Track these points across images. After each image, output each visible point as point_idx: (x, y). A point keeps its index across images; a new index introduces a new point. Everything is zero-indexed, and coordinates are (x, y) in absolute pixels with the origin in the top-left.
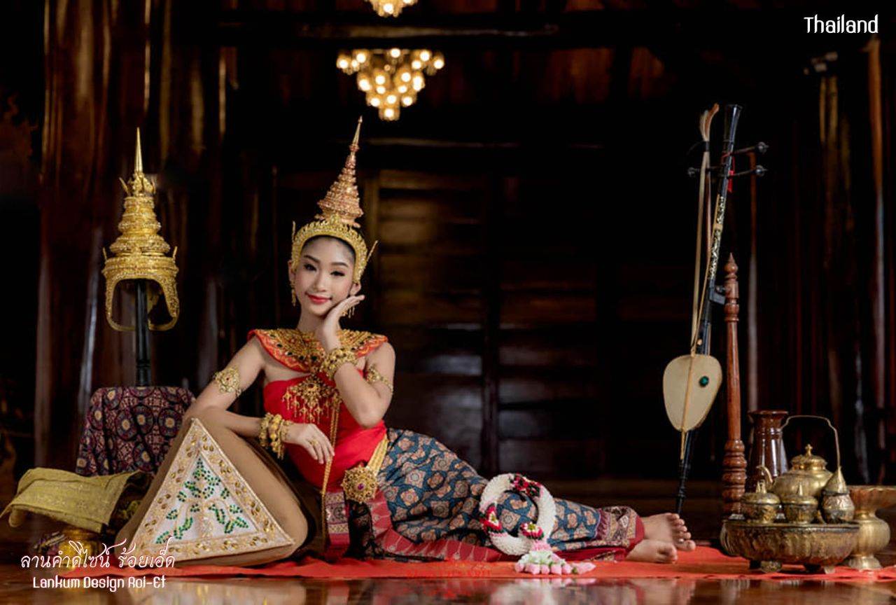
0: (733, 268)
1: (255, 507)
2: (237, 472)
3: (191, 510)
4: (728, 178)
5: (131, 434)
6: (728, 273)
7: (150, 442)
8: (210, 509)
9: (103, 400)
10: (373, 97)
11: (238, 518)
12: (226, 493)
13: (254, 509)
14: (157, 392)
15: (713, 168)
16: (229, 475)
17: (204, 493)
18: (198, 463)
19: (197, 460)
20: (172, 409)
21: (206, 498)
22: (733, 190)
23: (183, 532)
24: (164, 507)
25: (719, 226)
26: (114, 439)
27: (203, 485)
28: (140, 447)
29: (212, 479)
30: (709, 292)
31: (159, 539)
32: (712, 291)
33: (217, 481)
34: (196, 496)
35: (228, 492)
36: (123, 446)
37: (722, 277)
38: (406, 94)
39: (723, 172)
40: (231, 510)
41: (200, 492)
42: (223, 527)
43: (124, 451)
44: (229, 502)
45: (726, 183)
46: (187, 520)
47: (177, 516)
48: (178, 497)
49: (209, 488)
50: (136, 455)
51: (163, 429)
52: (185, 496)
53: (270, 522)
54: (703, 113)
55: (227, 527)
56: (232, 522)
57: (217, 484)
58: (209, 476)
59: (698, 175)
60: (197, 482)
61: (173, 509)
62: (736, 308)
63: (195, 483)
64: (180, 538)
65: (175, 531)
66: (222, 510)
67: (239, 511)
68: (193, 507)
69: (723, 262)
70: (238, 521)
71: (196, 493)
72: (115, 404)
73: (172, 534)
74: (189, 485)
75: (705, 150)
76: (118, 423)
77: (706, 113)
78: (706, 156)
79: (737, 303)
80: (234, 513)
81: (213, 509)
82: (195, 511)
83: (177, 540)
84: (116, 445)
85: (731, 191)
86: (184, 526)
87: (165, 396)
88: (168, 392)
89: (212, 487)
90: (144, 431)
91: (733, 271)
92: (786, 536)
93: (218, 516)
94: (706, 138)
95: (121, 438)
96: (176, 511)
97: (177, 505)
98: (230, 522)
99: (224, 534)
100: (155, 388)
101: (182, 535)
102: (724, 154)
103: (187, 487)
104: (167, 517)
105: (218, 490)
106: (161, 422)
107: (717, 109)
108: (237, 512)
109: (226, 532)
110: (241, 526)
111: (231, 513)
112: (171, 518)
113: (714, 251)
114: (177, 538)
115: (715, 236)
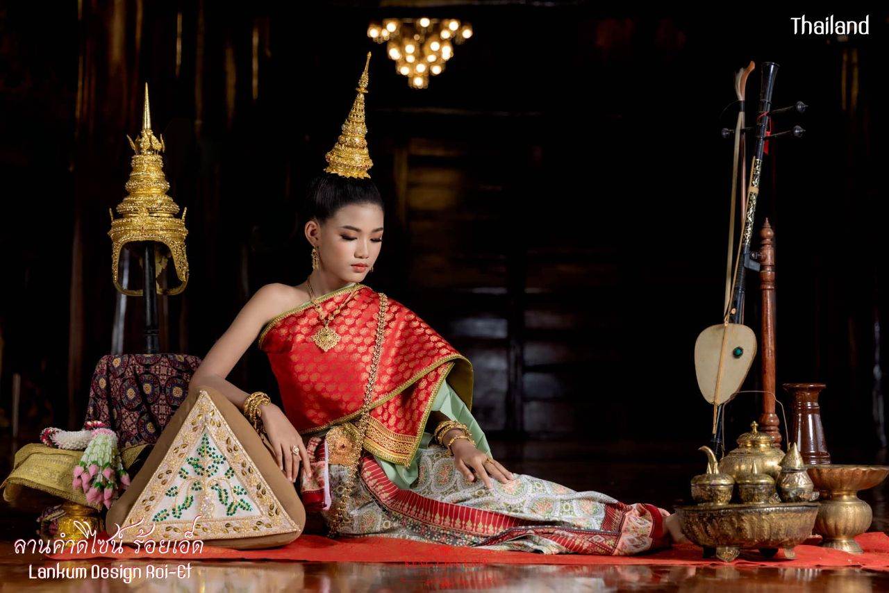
0: (769, 233)
1: (261, 490)
2: (244, 451)
3: (193, 488)
4: (764, 139)
5: (137, 403)
6: (764, 239)
7: (156, 412)
8: (212, 488)
9: (108, 367)
10: (402, 66)
11: (242, 500)
12: (230, 472)
13: (260, 492)
14: (165, 360)
15: (749, 128)
16: (236, 454)
17: (207, 471)
18: (204, 439)
19: (202, 436)
20: (180, 377)
21: (209, 476)
22: (769, 152)
23: (183, 511)
24: (164, 483)
25: (754, 189)
26: (119, 409)
27: (207, 462)
28: (145, 417)
29: (217, 457)
30: (744, 258)
31: (156, 517)
32: (747, 258)
33: (222, 460)
34: (198, 474)
35: (233, 472)
36: (127, 416)
37: (757, 243)
38: (434, 63)
39: (759, 132)
40: (235, 491)
41: (203, 469)
42: (225, 509)
43: (129, 421)
44: (234, 482)
45: (762, 144)
46: (187, 499)
47: (176, 493)
48: (180, 473)
49: (213, 466)
50: (140, 425)
51: (170, 398)
52: (187, 473)
53: (275, 507)
54: (738, 71)
55: (229, 509)
56: (235, 504)
57: (222, 463)
58: (214, 453)
59: (733, 136)
60: (201, 459)
61: (173, 486)
62: (771, 274)
63: (198, 460)
64: (179, 517)
65: (174, 510)
66: (225, 490)
67: (243, 492)
68: (195, 485)
69: (758, 227)
70: (242, 503)
71: (199, 470)
72: (121, 372)
73: (171, 513)
74: (193, 461)
75: (739, 110)
76: (123, 391)
77: (742, 71)
78: (742, 115)
79: (772, 271)
80: (238, 494)
81: (216, 489)
82: (196, 489)
83: (176, 519)
84: (120, 415)
85: (767, 152)
86: (184, 505)
87: (173, 364)
88: (176, 360)
89: (216, 465)
90: (150, 400)
91: (769, 237)
92: (743, 518)
93: (220, 496)
94: (741, 98)
95: (126, 408)
96: (176, 488)
97: (178, 481)
98: (232, 504)
99: (225, 516)
100: (162, 356)
101: (181, 514)
102: (760, 114)
103: (190, 463)
104: (167, 494)
105: (222, 469)
106: (168, 390)
107: (752, 66)
108: (241, 493)
109: (228, 514)
110: (244, 509)
111: (235, 495)
112: (170, 496)
113: (748, 215)
114: (175, 516)
115: (750, 200)
